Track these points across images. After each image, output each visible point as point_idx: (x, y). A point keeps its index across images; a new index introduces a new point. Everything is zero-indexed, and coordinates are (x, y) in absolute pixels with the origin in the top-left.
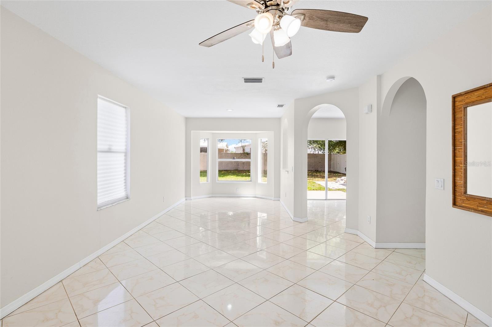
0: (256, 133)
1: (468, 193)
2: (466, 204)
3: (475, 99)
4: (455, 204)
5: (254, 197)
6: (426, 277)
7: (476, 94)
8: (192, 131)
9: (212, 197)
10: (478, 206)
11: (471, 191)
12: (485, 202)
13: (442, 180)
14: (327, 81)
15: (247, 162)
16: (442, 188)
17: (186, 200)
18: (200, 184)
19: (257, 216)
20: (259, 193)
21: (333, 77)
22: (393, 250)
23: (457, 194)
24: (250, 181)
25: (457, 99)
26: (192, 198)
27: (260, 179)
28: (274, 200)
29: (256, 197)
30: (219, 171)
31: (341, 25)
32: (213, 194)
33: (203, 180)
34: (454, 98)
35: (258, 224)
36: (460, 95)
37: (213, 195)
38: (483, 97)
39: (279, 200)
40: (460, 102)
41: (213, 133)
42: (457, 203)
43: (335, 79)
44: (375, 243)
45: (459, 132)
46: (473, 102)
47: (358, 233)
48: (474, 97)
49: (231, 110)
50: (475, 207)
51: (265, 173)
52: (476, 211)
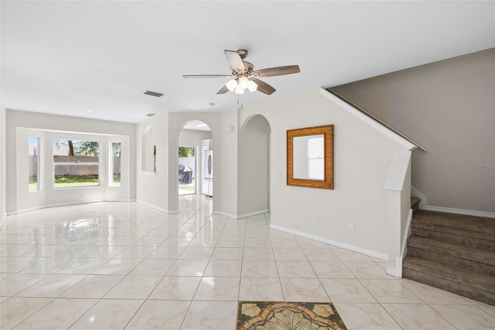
0: (106, 136)
1: (294, 178)
2: (293, 183)
3: (297, 134)
4: (288, 184)
5: (104, 202)
6: (271, 226)
7: (298, 131)
8: (17, 127)
9: (46, 208)
10: (298, 183)
11: (295, 177)
12: (301, 181)
13: (280, 173)
14: (209, 106)
15: (94, 166)
16: (280, 177)
17: (7, 215)
18: (29, 193)
19: (108, 219)
20: (109, 196)
21: (213, 104)
22: (246, 218)
23: (289, 179)
24: (98, 185)
25: (289, 132)
26: (18, 211)
27: (111, 183)
28: (129, 202)
29: (106, 201)
30: (55, 176)
31: (265, 90)
32: (47, 204)
33: (33, 187)
34: (288, 131)
35: (110, 227)
36: (290, 131)
37: (48, 206)
38: (301, 134)
39: (135, 201)
40: (290, 134)
41: (46, 132)
42: (288, 183)
43: (214, 105)
44: (237, 216)
45: (290, 149)
46: (296, 135)
47: (222, 213)
48: (296, 133)
49: (92, 111)
50: (297, 184)
51: (117, 176)
52: (298, 185)
